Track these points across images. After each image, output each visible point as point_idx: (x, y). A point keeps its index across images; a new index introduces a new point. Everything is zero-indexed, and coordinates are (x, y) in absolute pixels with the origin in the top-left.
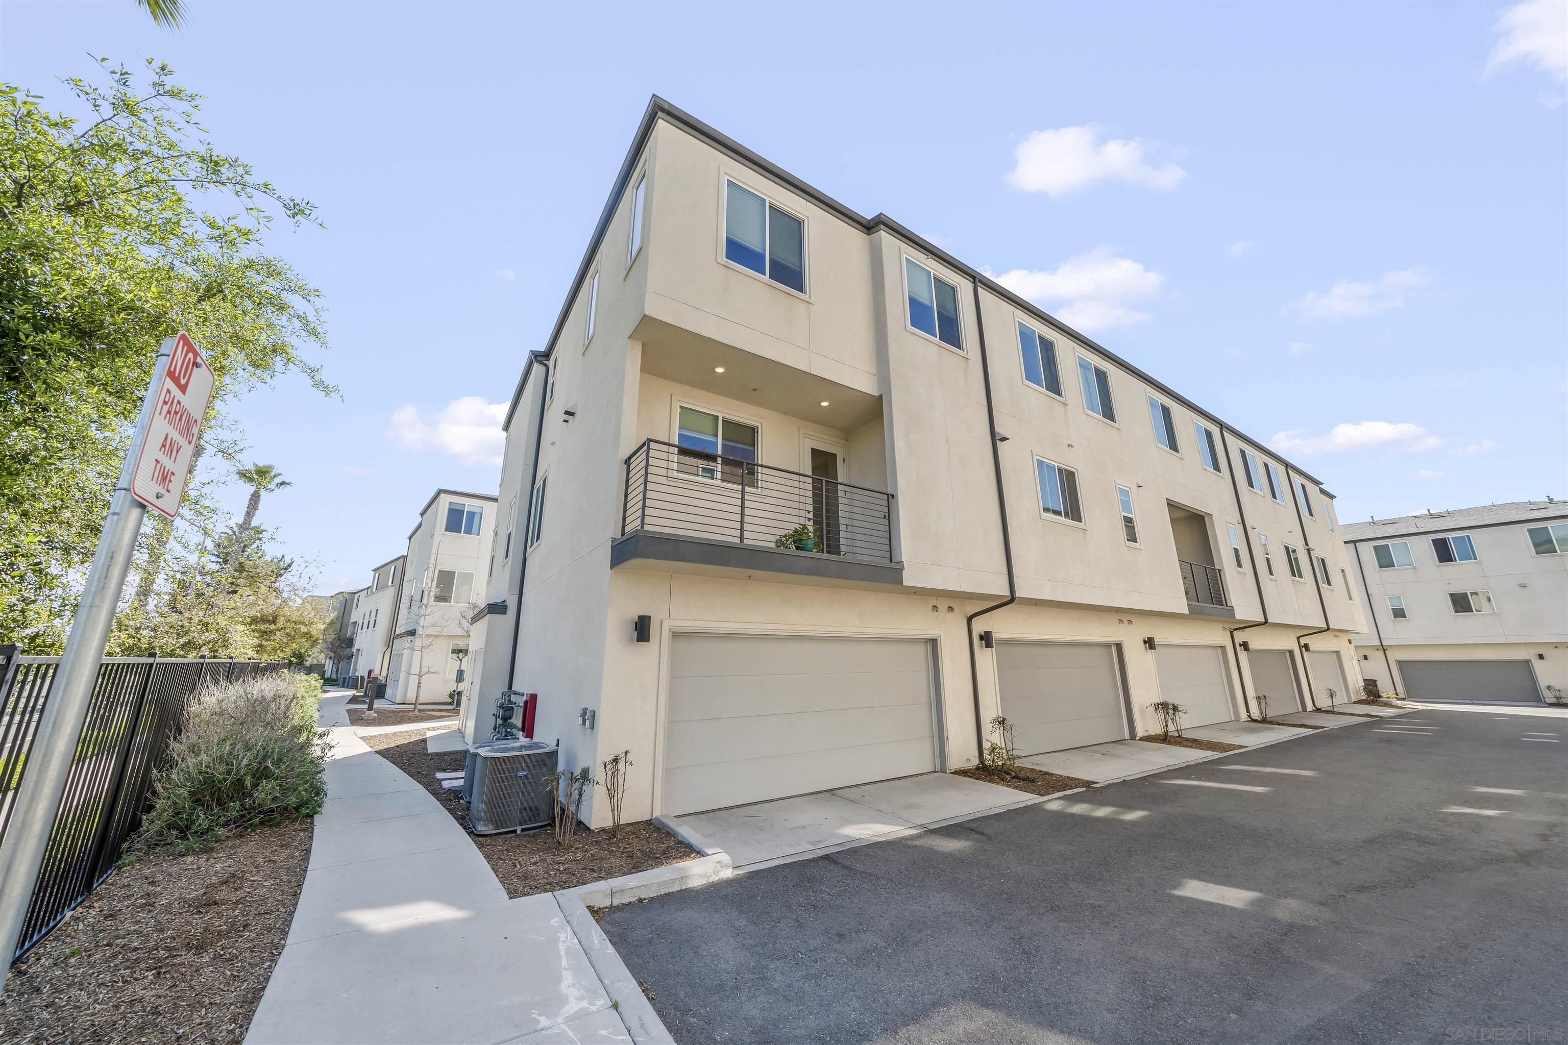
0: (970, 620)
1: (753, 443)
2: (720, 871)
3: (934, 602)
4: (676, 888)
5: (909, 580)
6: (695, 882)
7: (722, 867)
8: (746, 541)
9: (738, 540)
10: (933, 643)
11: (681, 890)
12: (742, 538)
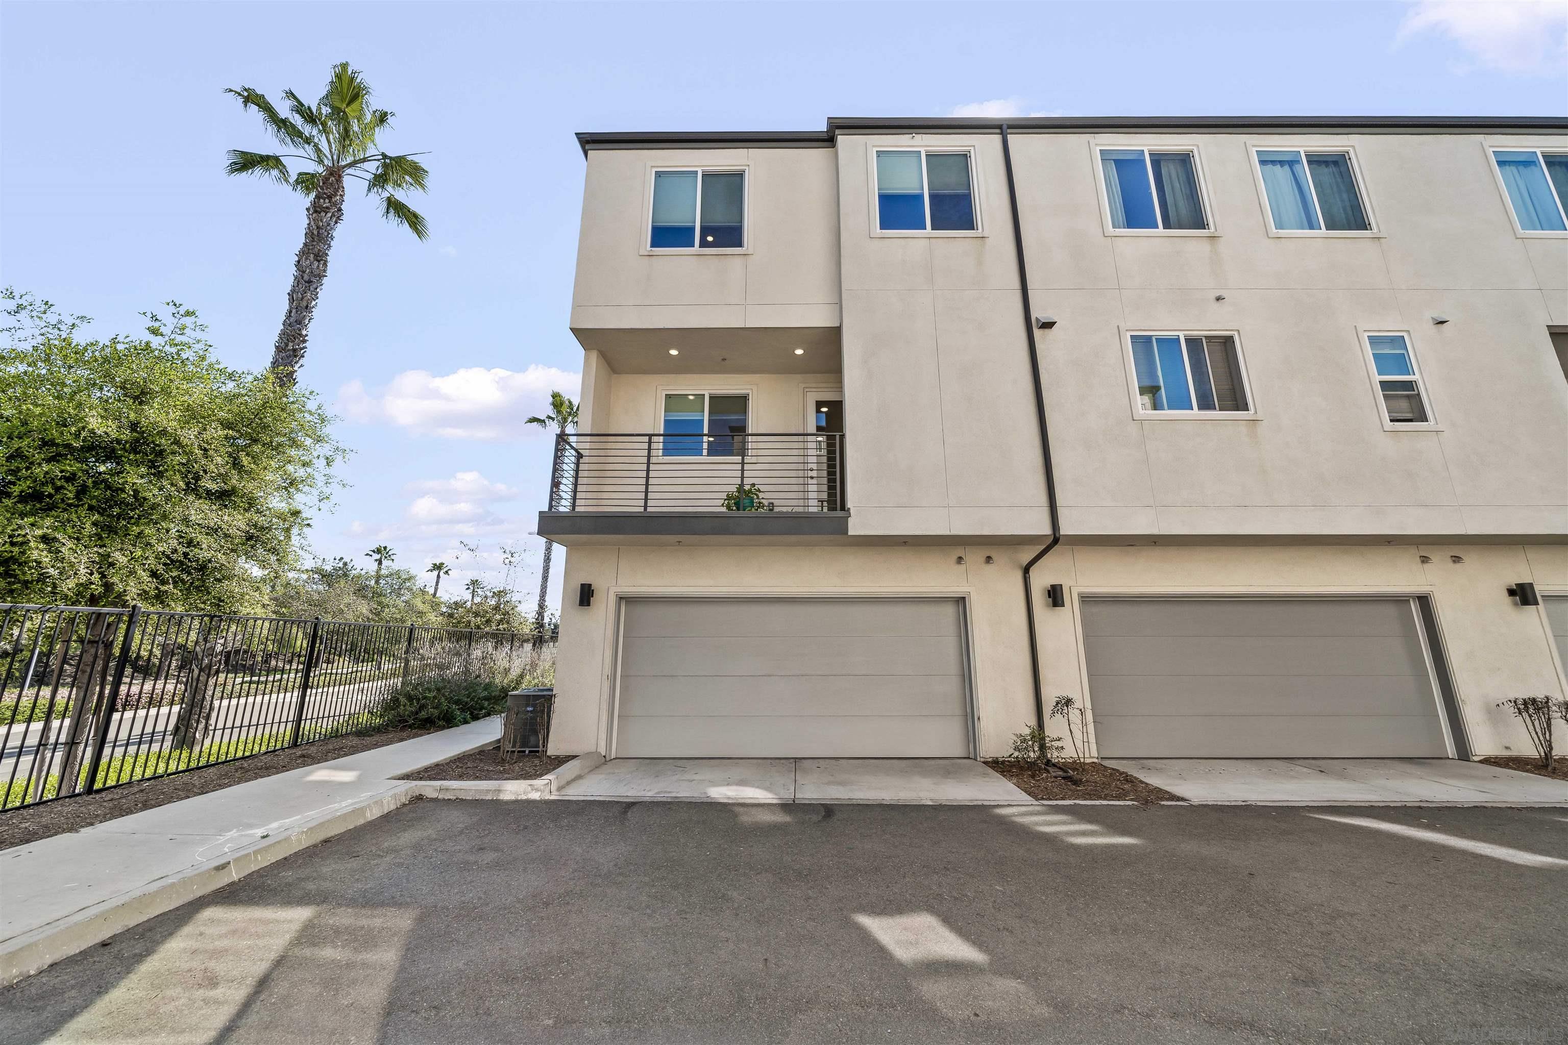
0: (1026, 570)
1: (744, 411)
2: (530, 793)
3: (959, 552)
4: (489, 797)
5: (855, 527)
6: (506, 796)
7: (532, 790)
8: (649, 509)
9: (642, 509)
10: (961, 601)
11: (492, 800)
12: (646, 507)
